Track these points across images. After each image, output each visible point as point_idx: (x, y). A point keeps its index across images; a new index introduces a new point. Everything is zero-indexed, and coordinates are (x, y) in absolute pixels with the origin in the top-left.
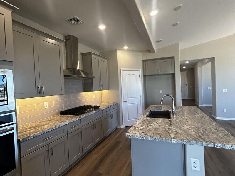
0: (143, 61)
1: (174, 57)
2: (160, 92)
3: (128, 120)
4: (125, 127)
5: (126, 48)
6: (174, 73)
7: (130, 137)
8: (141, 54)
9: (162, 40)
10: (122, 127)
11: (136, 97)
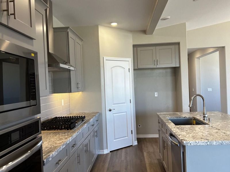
0: (134, 46)
1: (178, 44)
2: (156, 96)
3: (114, 140)
4: (110, 152)
5: (114, 24)
6: (178, 66)
7: (190, 144)
8: (130, 35)
9: (169, 17)
10: (106, 152)
11: (125, 103)
